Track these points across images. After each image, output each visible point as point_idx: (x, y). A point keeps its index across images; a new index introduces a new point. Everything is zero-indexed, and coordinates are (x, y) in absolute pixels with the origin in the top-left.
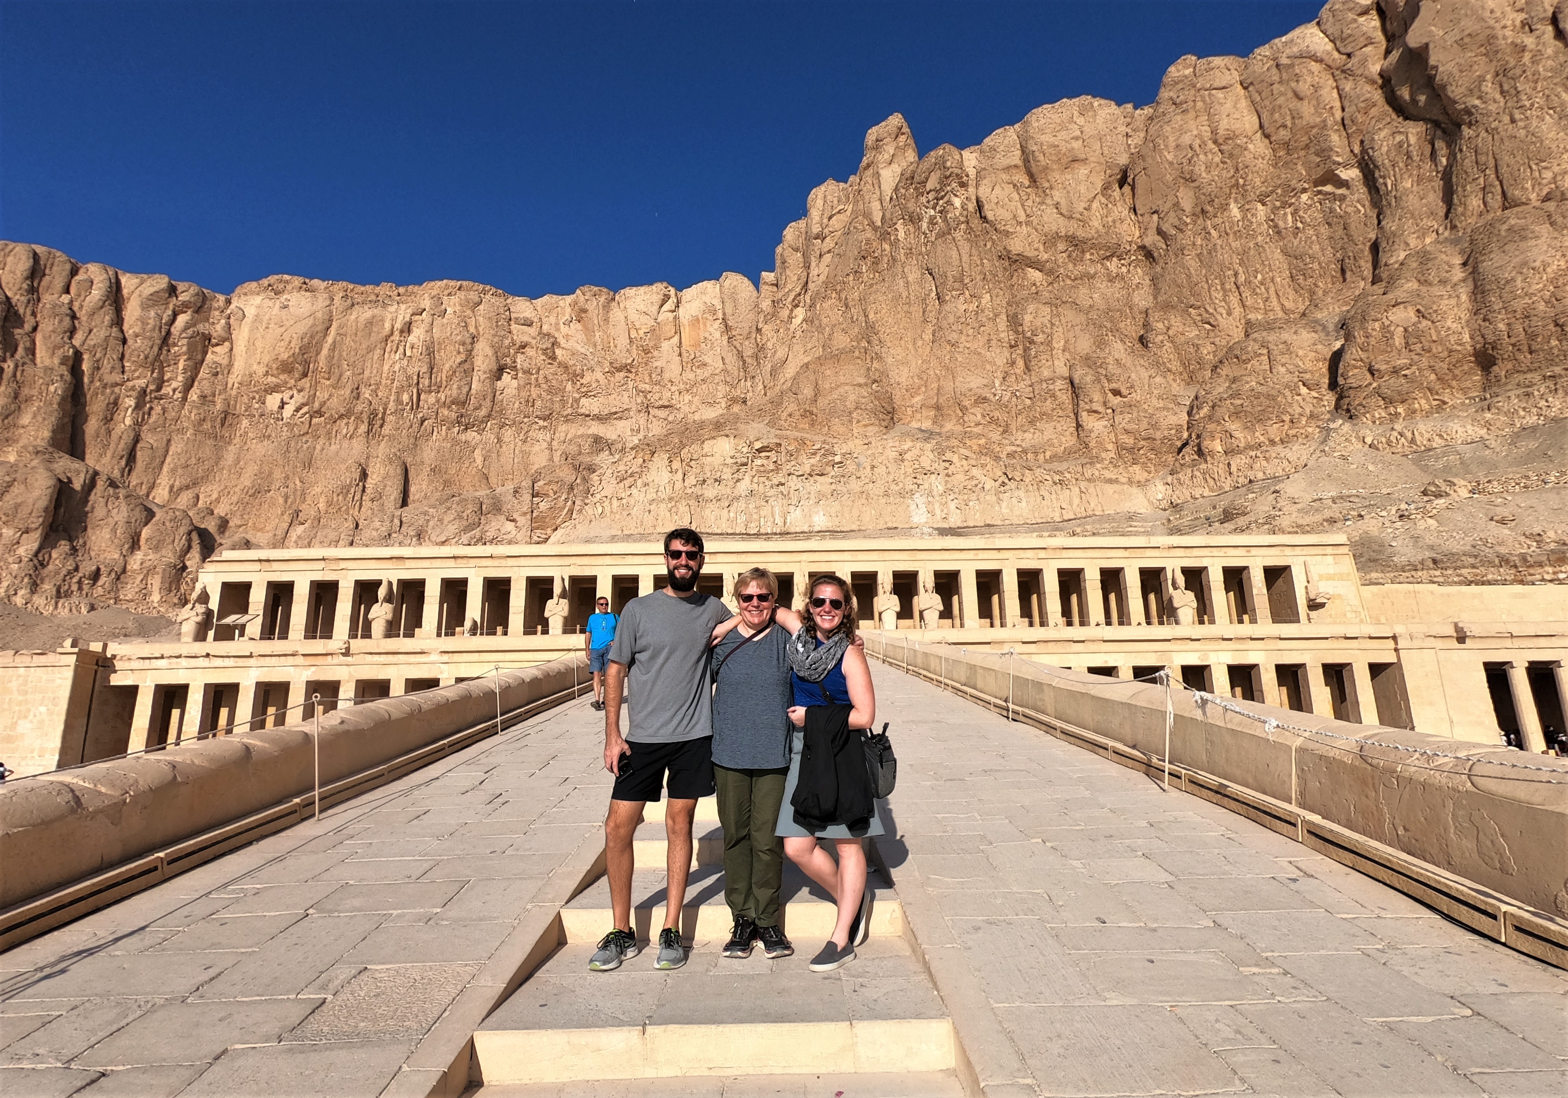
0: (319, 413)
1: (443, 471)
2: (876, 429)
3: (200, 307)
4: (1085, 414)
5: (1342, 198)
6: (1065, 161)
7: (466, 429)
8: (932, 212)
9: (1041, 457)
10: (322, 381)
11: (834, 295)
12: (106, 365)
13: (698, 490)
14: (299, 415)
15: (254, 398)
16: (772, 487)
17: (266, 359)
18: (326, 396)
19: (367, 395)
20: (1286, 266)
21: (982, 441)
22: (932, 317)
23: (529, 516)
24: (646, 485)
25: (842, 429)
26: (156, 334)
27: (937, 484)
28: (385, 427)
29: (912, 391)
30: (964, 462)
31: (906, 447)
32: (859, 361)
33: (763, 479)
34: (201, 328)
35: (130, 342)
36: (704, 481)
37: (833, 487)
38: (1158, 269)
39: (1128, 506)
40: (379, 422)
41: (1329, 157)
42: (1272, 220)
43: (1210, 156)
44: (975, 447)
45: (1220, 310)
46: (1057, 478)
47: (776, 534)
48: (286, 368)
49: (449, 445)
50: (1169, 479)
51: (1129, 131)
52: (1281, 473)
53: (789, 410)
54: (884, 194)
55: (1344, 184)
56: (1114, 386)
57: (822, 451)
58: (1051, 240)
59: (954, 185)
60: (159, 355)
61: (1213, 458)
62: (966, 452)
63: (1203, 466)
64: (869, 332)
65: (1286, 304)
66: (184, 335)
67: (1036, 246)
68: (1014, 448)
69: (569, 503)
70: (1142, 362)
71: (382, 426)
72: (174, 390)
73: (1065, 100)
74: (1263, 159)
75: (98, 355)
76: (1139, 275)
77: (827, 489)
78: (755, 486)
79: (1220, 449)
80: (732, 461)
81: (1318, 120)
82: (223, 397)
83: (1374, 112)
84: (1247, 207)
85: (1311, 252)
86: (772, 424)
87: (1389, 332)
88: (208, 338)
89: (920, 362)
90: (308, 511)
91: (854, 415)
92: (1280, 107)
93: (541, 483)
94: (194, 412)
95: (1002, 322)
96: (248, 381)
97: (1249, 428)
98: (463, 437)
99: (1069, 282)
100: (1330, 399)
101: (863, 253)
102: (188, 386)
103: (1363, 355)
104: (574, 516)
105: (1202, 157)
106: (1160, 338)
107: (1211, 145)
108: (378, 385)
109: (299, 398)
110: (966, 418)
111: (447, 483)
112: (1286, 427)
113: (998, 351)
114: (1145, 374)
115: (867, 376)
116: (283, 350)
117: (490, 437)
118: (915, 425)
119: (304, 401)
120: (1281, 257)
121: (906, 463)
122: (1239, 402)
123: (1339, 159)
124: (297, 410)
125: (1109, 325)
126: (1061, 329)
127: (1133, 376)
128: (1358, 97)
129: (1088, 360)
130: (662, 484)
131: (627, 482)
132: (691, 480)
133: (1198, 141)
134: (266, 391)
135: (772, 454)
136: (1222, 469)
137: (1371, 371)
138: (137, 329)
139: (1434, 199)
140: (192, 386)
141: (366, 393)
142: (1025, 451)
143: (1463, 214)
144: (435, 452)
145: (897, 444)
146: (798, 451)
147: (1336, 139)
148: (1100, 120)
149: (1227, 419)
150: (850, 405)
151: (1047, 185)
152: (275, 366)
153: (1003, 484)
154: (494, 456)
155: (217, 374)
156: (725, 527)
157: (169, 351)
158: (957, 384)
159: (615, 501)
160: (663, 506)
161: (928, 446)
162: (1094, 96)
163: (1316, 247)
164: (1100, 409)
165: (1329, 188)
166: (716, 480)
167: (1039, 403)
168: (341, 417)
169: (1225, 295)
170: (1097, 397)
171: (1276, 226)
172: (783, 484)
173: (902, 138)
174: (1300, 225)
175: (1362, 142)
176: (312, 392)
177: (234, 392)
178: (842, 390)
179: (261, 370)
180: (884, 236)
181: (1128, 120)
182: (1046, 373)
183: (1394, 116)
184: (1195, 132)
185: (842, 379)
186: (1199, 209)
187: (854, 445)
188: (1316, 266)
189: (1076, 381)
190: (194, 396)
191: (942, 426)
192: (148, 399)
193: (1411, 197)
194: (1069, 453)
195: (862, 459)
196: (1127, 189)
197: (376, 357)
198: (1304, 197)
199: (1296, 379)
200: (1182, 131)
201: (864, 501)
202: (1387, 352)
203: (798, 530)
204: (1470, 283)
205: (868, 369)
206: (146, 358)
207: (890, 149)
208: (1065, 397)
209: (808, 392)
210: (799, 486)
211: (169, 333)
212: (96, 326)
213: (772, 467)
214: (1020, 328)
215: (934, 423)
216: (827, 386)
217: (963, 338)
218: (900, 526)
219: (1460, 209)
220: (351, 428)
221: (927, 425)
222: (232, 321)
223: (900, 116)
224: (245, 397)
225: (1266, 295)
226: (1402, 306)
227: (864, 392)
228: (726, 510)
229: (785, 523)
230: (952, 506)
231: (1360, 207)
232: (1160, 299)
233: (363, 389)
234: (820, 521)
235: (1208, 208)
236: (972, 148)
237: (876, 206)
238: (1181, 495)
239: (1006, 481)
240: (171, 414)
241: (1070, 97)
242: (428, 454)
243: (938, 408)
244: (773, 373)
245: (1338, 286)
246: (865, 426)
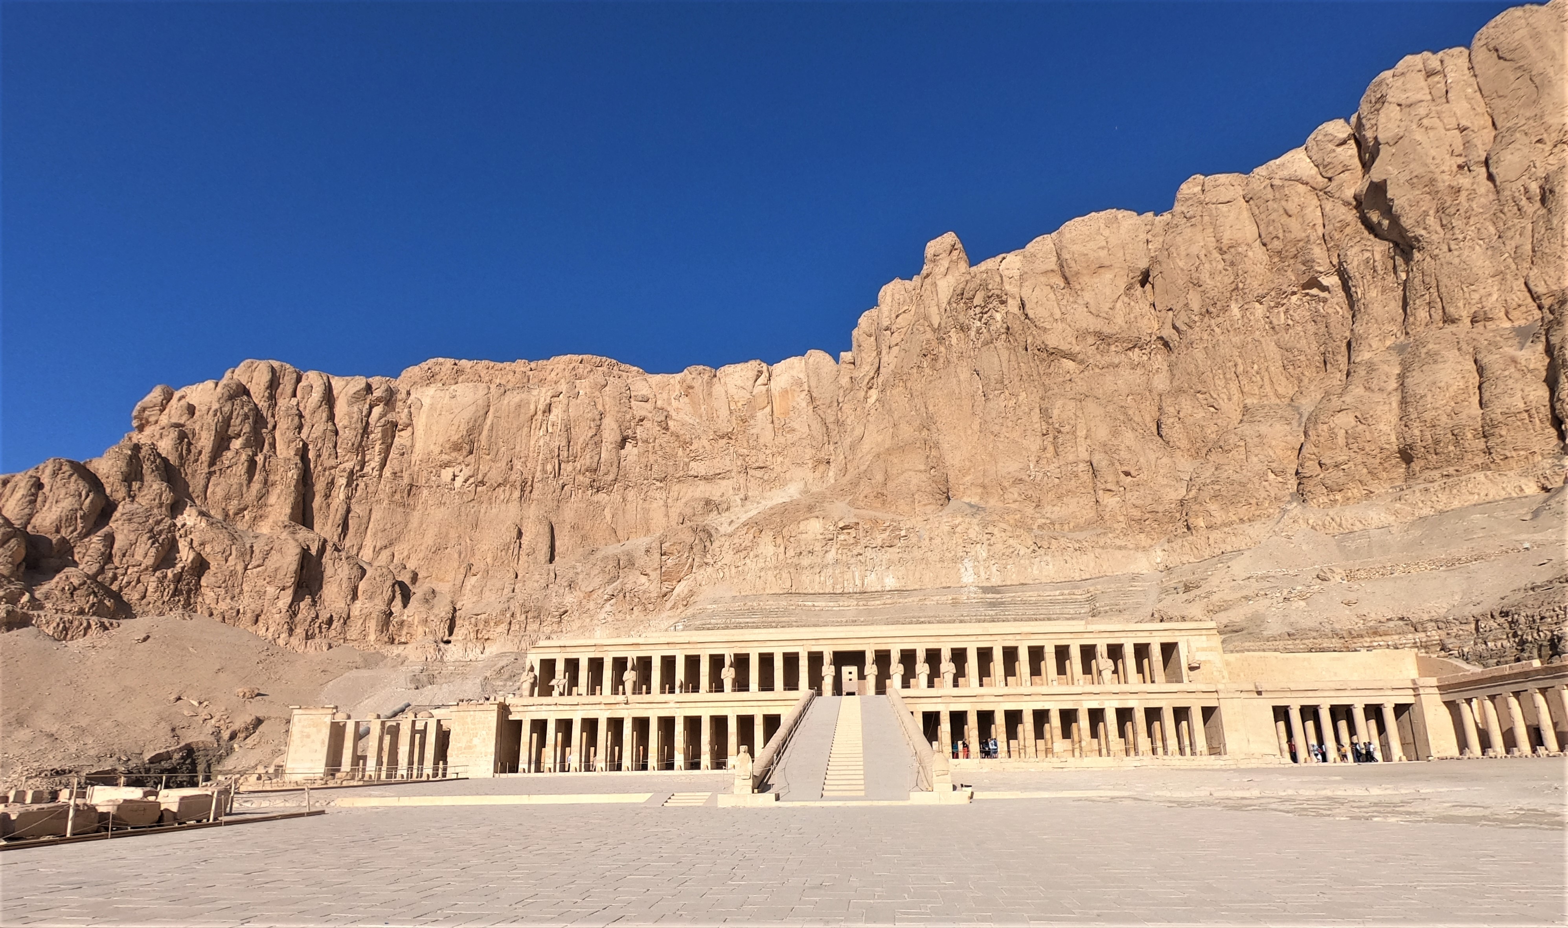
0: (482, 483)
1: (580, 527)
2: (933, 507)
3: (389, 399)
4: (1101, 492)
5: (1325, 301)
6: (1094, 267)
7: (598, 491)
8: (978, 324)
9: (1066, 527)
10: (484, 456)
11: (901, 384)
12: (325, 454)
13: (796, 560)
14: (467, 485)
15: (431, 472)
16: (852, 556)
17: (441, 440)
18: (487, 469)
19: (519, 467)
20: (1278, 357)
21: (1018, 516)
22: (978, 410)
23: (658, 572)
24: (757, 556)
25: (907, 508)
26: (359, 425)
27: (982, 552)
28: (533, 492)
29: (963, 471)
30: (1003, 534)
31: (957, 522)
32: (920, 450)
33: (845, 551)
34: (390, 417)
35: (341, 433)
36: (801, 553)
37: (900, 555)
38: (1173, 357)
39: (1133, 568)
40: (529, 489)
41: (1312, 267)
42: (1268, 317)
43: (1214, 264)
44: (1012, 521)
45: (1222, 395)
46: (1077, 546)
47: (856, 593)
48: (457, 447)
49: (585, 505)
50: (1166, 547)
51: (1149, 237)
52: (1244, 547)
53: (865, 493)
54: (940, 301)
55: (1325, 289)
56: (1125, 468)
57: (891, 528)
58: (1081, 335)
59: (995, 303)
60: (362, 441)
61: (1197, 531)
62: (1004, 526)
63: (1190, 538)
64: (928, 423)
65: (1279, 389)
66: (378, 424)
67: (1069, 340)
68: (1043, 521)
69: (690, 560)
70: (1151, 446)
71: (531, 492)
72: (373, 469)
73: (1093, 214)
74: (1261, 264)
75: (319, 445)
76: (1160, 360)
77: (896, 557)
78: (839, 556)
79: (1202, 524)
80: (822, 537)
81: (1304, 235)
82: (408, 472)
83: (1348, 230)
84: (1246, 306)
85: (1298, 346)
86: (851, 504)
87: (1333, 433)
88: (395, 425)
89: (970, 447)
90: (479, 566)
91: (916, 496)
92: (1274, 221)
93: (667, 544)
94: (388, 486)
95: (1036, 415)
96: (427, 459)
97: (1224, 508)
98: (596, 498)
99: (1097, 370)
100: (1293, 483)
101: (924, 352)
102: (383, 465)
103: (1316, 450)
104: (694, 570)
105: (1207, 266)
106: (1171, 420)
107: (1216, 254)
108: (527, 457)
109: (467, 472)
110: (1006, 496)
111: (584, 538)
112: (1253, 509)
113: (1032, 439)
114: (1152, 457)
115: (926, 464)
116: (453, 433)
117: (616, 497)
118: (966, 500)
119: (471, 473)
120: (1276, 349)
121: (957, 535)
122: (1217, 487)
123: (1321, 269)
124: (465, 482)
125: (1122, 418)
126: (1083, 421)
127: (1141, 460)
128: (1335, 218)
129: (1106, 448)
130: (769, 555)
131: (742, 554)
132: (791, 553)
133: (1203, 252)
134: (441, 466)
135: (852, 531)
136: (1202, 541)
137: (1320, 464)
138: (345, 422)
139: (1395, 307)
140: (385, 465)
141: (518, 465)
142: (1053, 523)
143: (1413, 324)
144: (573, 512)
145: (950, 519)
146: (872, 528)
147: (1318, 252)
148: (1123, 230)
149: (1208, 501)
150: (914, 489)
151: (1078, 287)
152: (448, 446)
153: (1034, 551)
154: (621, 513)
155: (403, 454)
156: (817, 589)
157: (368, 438)
158: (999, 468)
159: (733, 568)
160: (770, 573)
161: (975, 521)
162: (1119, 209)
163: (1304, 341)
164: (1113, 488)
165: (1315, 291)
166: (809, 552)
167: (1065, 482)
168: (499, 485)
169: (1227, 383)
170: (1111, 478)
171: (1271, 323)
172: (861, 555)
173: (955, 253)
174: (1290, 322)
175: (1339, 255)
176: (476, 467)
177: (416, 468)
178: (906, 475)
179: (437, 450)
180: (941, 340)
181: (1149, 227)
182: (1071, 458)
183: (1366, 233)
184: (1202, 244)
185: (906, 466)
186: (1204, 310)
187: (917, 522)
188: (1302, 358)
189: (1095, 465)
190: (387, 472)
191: (987, 502)
192: (355, 478)
193: (1375, 305)
194: (1089, 523)
195: (922, 532)
196: (1148, 286)
197: (524, 434)
198: (1294, 298)
199: (1265, 468)
200: (1191, 241)
201: (924, 566)
202: (1332, 449)
203: (873, 589)
204: (1399, 393)
205: (928, 457)
206: (353, 445)
207: (945, 263)
208: (1086, 477)
209: (879, 477)
210: (874, 555)
211: (367, 423)
212: (317, 422)
213: (852, 541)
214: (1050, 421)
215: (981, 499)
216: (895, 472)
217: (1004, 429)
218: (953, 585)
219: (1411, 319)
220: (507, 494)
221: (975, 500)
222: (412, 409)
223: (953, 234)
224: (425, 472)
225: (1261, 383)
226: (1345, 412)
227: (924, 477)
228: (818, 575)
229: (863, 584)
230: (994, 569)
231: (1339, 309)
232: (1175, 384)
233: (515, 461)
234: (890, 582)
235: (1211, 309)
236: (1017, 252)
237: (934, 310)
238: (1173, 560)
239: (1037, 549)
240: (370, 490)
241: (1097, 211)
242: (569, 513)
243: (984, 487)
244: (852, 447)
245: (1322, 374)
246: (925, 505)
